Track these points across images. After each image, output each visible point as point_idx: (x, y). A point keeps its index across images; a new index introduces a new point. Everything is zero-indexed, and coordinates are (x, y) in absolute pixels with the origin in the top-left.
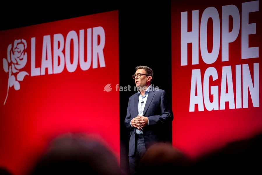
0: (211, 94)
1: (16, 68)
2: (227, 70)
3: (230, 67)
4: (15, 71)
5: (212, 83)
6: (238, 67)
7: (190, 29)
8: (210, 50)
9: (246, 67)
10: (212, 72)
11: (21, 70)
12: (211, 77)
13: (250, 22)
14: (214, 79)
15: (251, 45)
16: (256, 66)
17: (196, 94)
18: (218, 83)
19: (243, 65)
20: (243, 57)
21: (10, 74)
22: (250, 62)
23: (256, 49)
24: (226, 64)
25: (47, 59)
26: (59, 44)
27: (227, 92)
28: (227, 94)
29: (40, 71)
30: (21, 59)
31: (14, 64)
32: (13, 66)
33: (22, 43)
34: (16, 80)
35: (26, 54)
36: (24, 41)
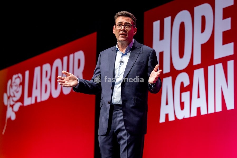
0: (182, 101)
1: (13, 101)
2: (199, 74)
3: (201, 70)
4: (12, 103)
5: (183, 89)
6: (211, 68)
7: (162, 37)
8: (181, 55)
9: (219, 66)
10: (183, 78)
11: (17, 102)
12: (182, 84)
13: (225, 17)
14: (185, 85)
15: (225, 42)
16: (231, 64)
17: (167, 104)
18: (189, 88)
19: (217, 65)
20: (216, 57)
21: (9, 106)
22: (224, 61)
23: (231, 46)
24: (198, 67)
25: (37, 88)
26: (47, 72)
27: (199, 97)
28: (199, 99)
29: (31, 100)
30: (17, 92)
31: (12, 97)
32: (11, 99)
33: (19, 77)
34: (13, 111)
35: (21, 87)
36: (20, 75)
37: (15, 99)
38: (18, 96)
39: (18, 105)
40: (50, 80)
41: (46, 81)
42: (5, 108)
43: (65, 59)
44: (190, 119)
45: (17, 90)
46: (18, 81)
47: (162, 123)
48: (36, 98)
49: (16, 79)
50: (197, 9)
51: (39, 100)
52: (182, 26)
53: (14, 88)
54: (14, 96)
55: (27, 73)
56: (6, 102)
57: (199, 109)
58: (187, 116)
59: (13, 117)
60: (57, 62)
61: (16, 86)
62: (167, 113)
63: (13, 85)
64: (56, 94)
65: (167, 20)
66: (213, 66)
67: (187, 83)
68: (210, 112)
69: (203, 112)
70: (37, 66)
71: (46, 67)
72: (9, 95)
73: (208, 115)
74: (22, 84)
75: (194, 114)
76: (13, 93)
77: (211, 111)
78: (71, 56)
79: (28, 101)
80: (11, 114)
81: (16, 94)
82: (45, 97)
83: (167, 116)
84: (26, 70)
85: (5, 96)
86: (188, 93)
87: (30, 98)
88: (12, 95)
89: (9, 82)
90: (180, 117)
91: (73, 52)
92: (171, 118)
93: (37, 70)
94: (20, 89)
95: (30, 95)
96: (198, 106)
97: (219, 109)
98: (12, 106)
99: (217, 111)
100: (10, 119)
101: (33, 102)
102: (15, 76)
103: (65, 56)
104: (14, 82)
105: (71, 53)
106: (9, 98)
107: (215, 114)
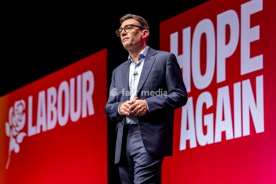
0: (205, 124)
1: (16, 131)
2: (223, 93)
3: (227, 88)
4: (15, 133)
5: (206, 111)
6: (237, 86)
7: (180, 52)
8: (203, 71)
9: (247, 83)
10: (206, 98)
11: (20, 132)
12: (204, 105)
13: (252, 25)
14: (208, 107)
15: (253, 54)
16: (260, 80)
17: (188, 128)
18: (213, 110)
19: (244, 82)
20: (243, 72)
21: (11, 137)
22: (252, 77)
23: (260, 59)
24: (222, 84)
25: (41, 116)
26: (52, 97)
27: (223, 119)
28: (224, 122)
29: (36, 129)
30: (20, 121)
31: (15, 127)
32: (14, 129)
33: (21, 104)
34: (16, 142)
35: (24, 115)
36: (23, 102)
37: (19, 129)
38: (21, 125)
39: (22, 135)
40: (56, 105)
41: (51, 107)
42: (8, 139)
43: (72, 81)
44: (214, 145)
45: (20, 119)
46: (21, 109)
47: (183, 151)
48: (41, 127)
49: (19, 106)
50: (220, 17)
51: (44, 129)
52: (204, 37)
53: (17, 116)
54: (17, 126)
55: (30, 99)
56: (8, 132)
57: (224, 134)
58: (211, 142)
59: (17, 150)
60: (64, 85)
61: (19, 114)
62: (188, 139)
63: (16, 113)
64: (63, 122)
65: (187, 31)
66: (239, 83)
67: (209, 104)
68: (236, 136)
69: (229, 137)
70: (41, 90)
71: (52, 91)
72: (11, 124)
73: (235, 140)
74: (26, 111)
75: (218, 139)
76: (16, 122)
77: (238, 135)
78: (79, 77)
79: (33, 131)
80: (14, 147)
81: (19, 124)
82: (51, 125)
83: (188, 142)
84: (29, 95)
85: (7, 126)
86: (211, 115)
87: (34, 128)
88: (15, 124)
89: (11, 110)
90: (202, 143)
91: (81, 73)
92: (193, 145)
93: (42, 94)
94: (23, 118)
95: (34, 124)
96: (223, 130)
97: (247, 132)
98: (15, 137)
99: (244, 135)
100: (13, 152)
101: (38, 131)
102: (17, 103)
103: (72, 77)
104: (17, 110)
105: (78, 74)
106: (11, 128)
107: (243, 138)
